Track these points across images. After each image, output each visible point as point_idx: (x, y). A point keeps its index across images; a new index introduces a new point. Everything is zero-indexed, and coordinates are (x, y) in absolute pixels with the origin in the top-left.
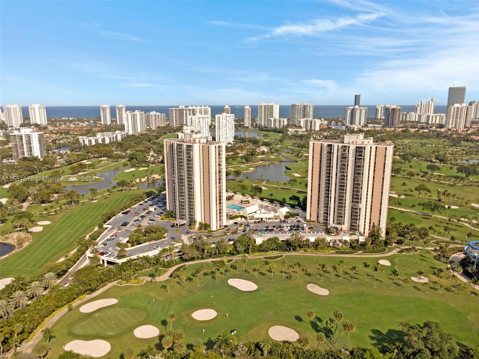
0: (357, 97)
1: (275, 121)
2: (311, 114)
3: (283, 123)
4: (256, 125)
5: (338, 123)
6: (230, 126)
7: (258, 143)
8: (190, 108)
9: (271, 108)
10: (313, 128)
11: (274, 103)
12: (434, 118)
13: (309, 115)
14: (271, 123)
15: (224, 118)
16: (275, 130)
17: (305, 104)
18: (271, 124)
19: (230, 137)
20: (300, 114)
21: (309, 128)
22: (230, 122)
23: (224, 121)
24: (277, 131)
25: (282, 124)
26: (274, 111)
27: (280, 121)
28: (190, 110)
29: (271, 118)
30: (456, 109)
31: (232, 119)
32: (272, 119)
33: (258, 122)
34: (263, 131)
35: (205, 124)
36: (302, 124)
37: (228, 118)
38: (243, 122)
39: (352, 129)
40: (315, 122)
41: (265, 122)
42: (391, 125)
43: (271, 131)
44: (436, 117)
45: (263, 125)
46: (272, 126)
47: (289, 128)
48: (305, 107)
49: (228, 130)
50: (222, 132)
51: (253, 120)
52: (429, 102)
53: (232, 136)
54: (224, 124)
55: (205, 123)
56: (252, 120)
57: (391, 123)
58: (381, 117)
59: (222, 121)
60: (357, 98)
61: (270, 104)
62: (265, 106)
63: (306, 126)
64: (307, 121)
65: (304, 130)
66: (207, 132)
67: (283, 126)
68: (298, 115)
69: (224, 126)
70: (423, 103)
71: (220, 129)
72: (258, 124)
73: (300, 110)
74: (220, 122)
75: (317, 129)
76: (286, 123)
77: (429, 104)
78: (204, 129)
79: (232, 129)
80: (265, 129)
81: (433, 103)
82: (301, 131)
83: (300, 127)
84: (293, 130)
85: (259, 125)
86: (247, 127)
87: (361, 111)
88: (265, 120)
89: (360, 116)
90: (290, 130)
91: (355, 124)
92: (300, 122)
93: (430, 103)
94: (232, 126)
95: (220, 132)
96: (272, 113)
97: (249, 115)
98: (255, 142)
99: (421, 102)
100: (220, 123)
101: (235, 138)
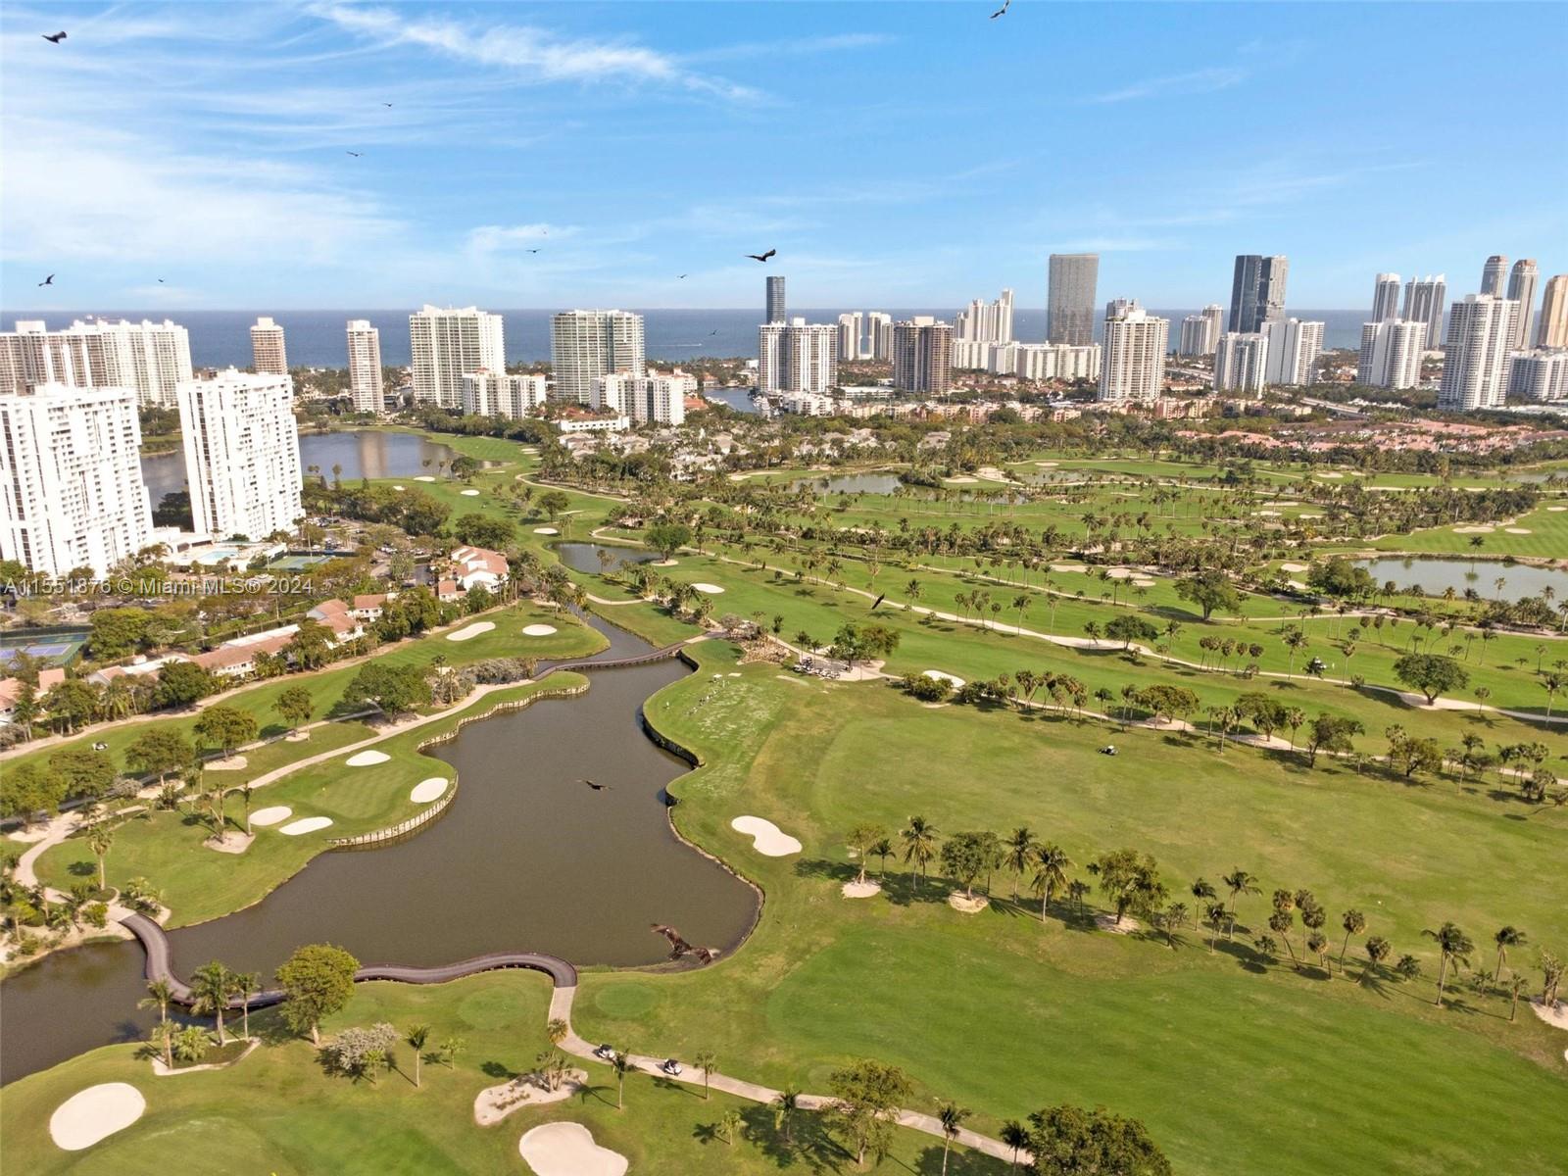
0: (775, 286)
1: (493, 387)
2: (637, 351)
3: (532, 397)
4: (409, 401)
5: (727, 382)
6: (272, 440)
7: (436, 524)
8: (80, 329)
9: (470, 328)
10: (658, 417)
11: (479, 310)
12: (1040, 357)
13: (630, 358)
14: (477, 394)
15: (229, 398)
16: (497, 429)
17: (609, 313)
18: (477, 401)
19: (278, 499)
20: (594, 355)
21: (641, 414)
22: (269, 419)
23: (230, 414)
24: (507, 432)
25: (525, 403)
26: (483, 343)
27: (515, 389)
28: (75, 341)
29: (471, 376)
30: (1133, 328)
31: (279, 401)
32: (482, 380)
33: (416, 388)
34: (446, 431)
35: (107, 443)
36: (613, 400)
37: (253, 399)
38: (349, 386)
39: (800, 409)
40: (666, 390)
41: (446, 391)
42: (919, 388)
43: (480, 434)
44: (1045, 353)
45: (439, 401)
46: (484, 411)
47: (561, 417)
48: (609, 326)
49: (260, 463)
50: (226, 475)
51: (393, 377)
52: (997, 302)
53: (289, 492)
54: (234, 434)
55: (106, 435)
56: (386, 378)
57: (919, 383)
58: (856, 356)
59: (218, 414)
60: (775, 288)
61: (461, 313)
62: (441, 321)
63: (631, 406)
64: (630, 386)
65: (624, 422)
66: (126, 486)
67: (533, 407)
68: (584, 356)
69: (234, 441)
70: (980, 305)
71: (213, 460)
72: (417, 396)
73: (593, 338)
74: (208, 423)
75: (677, 416)
76: (541, 396)
77: (998, 308)
78: (106, 471)
79: (285, 453)
80: (453, 421)
81: (1009, 307)
82: (611, 427)
83: (605, 411)
84: (578, 424)
85: (422, 401)
86: (369, 415)
87: (815, 336)
88: (445, 383)
89: (815, 356)
90: (565, 425)
91: (796, 387)
92: (602, 389)
93: (1002, 305)
94: (283, 436)
95: (214, 478)
96: (477, 350)
97: (372, 358)
98: (421, 522)
99: (975, 304)
100: (208, 428)
101: (311, 494)
